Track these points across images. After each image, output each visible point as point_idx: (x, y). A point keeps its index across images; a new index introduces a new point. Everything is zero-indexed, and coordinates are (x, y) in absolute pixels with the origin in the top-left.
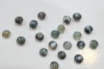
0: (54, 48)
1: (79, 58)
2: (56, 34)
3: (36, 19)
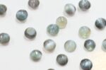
1: (87, 64)
2: (53, 30)
3: (26, 7)
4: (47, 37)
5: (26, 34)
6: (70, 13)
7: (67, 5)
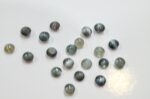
0: (70, 67)
1: (101, 80)
2: (72, 50)
4: (66, 56)
5: (48, 53)
6: (86, 34)
7: (84, 28)
